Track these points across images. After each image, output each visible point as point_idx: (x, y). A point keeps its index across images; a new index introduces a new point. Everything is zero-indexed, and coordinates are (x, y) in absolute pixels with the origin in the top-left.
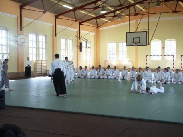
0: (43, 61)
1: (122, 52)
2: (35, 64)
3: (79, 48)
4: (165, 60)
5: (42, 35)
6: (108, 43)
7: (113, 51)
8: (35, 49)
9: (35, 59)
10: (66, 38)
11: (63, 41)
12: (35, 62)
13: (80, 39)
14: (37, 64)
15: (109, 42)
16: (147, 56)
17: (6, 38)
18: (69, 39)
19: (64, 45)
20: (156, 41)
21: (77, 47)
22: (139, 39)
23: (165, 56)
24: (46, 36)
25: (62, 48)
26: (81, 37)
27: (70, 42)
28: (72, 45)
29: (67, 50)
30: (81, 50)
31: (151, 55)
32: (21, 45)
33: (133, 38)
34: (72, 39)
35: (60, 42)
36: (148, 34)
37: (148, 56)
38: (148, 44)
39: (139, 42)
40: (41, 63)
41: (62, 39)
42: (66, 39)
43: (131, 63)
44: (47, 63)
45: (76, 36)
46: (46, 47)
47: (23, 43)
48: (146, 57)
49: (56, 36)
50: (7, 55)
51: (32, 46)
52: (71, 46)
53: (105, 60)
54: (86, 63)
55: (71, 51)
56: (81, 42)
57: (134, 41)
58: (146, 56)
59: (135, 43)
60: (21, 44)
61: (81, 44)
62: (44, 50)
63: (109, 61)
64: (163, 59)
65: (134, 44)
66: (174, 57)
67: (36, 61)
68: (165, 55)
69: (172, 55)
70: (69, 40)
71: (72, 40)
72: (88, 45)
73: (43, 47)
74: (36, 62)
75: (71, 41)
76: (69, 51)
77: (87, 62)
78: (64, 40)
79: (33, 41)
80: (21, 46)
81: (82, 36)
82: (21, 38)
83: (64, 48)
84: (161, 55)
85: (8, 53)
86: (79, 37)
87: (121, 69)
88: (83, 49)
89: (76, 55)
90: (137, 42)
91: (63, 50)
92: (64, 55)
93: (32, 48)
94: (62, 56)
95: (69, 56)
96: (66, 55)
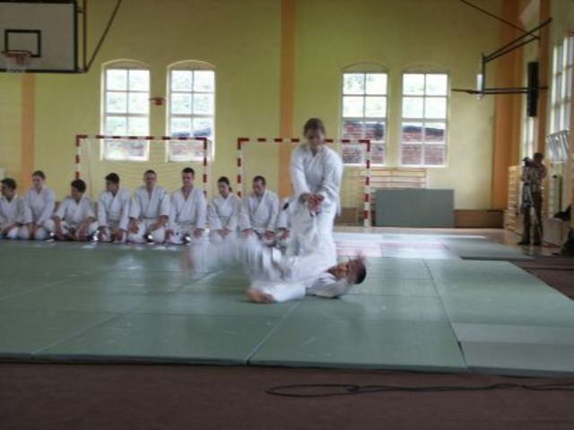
4: (170, 162)
16: (81, 140)
20: (128, 68)
22: (35, 35)
23: (169, 138)
31: (102, 134)
33: (7, 31)
36: (80, 16)
37: (85, 137)
38: (81, 65)
39: (35, 52)
48: (78, 144)
57: (11, 47)
58: (74, 139)
59: (14, 59)
64: (157, 153)
65: (10, 63)
66: (205, 147)
68: (167, 135)
69: (197, 139)
84: (148, 134)
90: (30, 53)
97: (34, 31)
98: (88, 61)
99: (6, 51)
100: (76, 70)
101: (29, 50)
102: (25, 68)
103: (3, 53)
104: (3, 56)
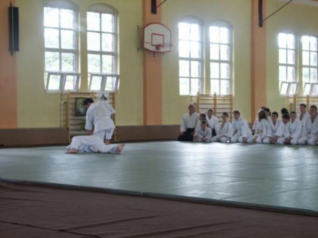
0: (218, 98)
2: (195, 103)
5: (217, 25)
8: (195, 65)
9: (194, 93)
11: (285, 40)
12: (195, 100)
14: (200, 106)
17: (113, 34)
18: (307, 35)
19: (291, 54)
25: (282, 60)
29: (301, 66)
32: (154, 52)
40: (212, 102)
44: (231, 104)
46: (231, 57)
47: (158, 47)
49: (261, 25)
50: (115, 79)
51: (188, 56)
52: (314, 55)
60: (153, 49)
62: (225, 66)
67: (198, 96)
73: (222, 59)
74: (198, 100)
75: (314, 40)
78: (291, 37)
80: (154, 56)
82: (152, 34)
83: (291, 61)
85: (119, 73)
91: (285, 67)
92: (288, 81)
93: (188, 62)
94: (282, 82)
95: (306, 83)
96: (295, 83)
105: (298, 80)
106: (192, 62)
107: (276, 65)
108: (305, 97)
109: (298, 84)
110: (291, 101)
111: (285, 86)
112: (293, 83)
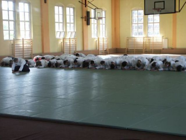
0: (24, 41)
1: (152, 24)
2: (12, 44)
3: (85, 20)
5: (22, 2)
6: (132, 11)
7: (139, 22)
8: (12, 23)
9: (12, 38)
10: (63, 5)
11: (58, 10)
12: (12, 42)
13: (87, 6)
14: (16, 46)
15: (133, 9)
18: (68, 7)
19: (61, 16)
21: (82, 18)
24: (29, 4)
25: (56, 20)
26: (87, 3)
27: (70, 11)
28: (74, 16)
29: (66, 23)
30: (88, 23)
33: (155, 2)
34: (74, 6)
35: (54, 11)
39: (163, 8)
40: (22, 43)
41: (56, 8)
42: (63, 7)
43: (167, 40)
44: (32, 44)
45: (79, 2)
46: (30, 19)
49: (45, 2)
51: (7, 19)
52: (72, 17)
53: (128, 38)
54: (97, 42)
55: (72, 25)
56: (88, 11)
59: (157, 10)
61: (88, 13)
62: (27, 24)
63: (134, 39)
67: (14, 40)
70: (68, 9)
71: (74, 8)
72: (98, 15)
73: (26, 20)
74: (14, 42)
75: (72, 10)
76: (68, 25)
77: (99, 40)
78: (61, 8)
79: (8, 11)
81: (90, 2)
83: (61, 21)
86: (84, 3)
87: (152, 50)
88: (92, 21)
89: (81, 31)
90: (160, 8)
91: (58, 24)
92: (60, 31)
93: (8, 22)
94: (57, 32)
95: (68, 32)
96: (63, 32)
97: (163, 2)
98: (180, 9)
99: (155, 9)
100: (175, 12)
101: (161, 7)
102: (159, 13)
103: (153, 9)
104: (153, 10)
105: (65, 30)
106: (10, 22)
107: (54, 23)
108: (68, 39)
109: (64, 33)
110: (62, 41)
111: (59, 33)
112: (62, 32)
